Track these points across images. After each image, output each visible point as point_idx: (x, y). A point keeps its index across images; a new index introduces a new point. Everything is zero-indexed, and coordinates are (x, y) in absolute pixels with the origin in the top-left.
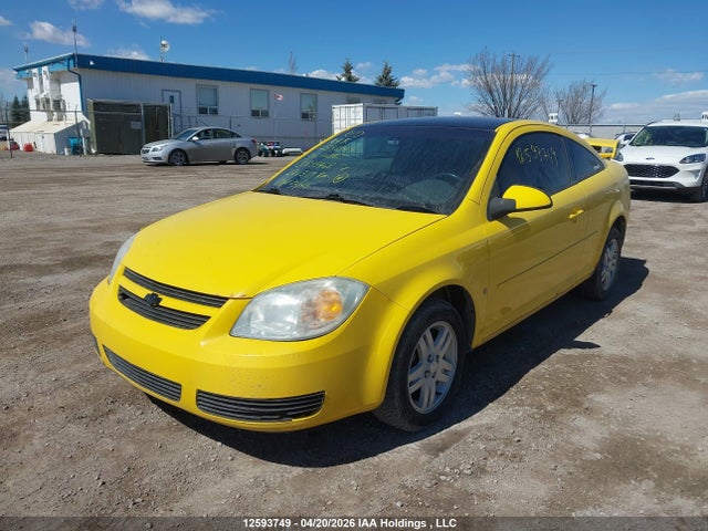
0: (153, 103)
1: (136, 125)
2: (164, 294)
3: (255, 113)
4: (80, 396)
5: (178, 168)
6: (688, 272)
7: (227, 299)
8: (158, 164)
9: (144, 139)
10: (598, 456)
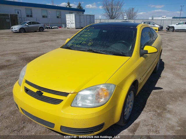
0: (12, 14)
1: (8, 21)
2: (44, 91)
3: (44, 17)
4: (12, 122)
5: (22, 33)
6: (173, 62)
7: (69, 93)
8: (16, 32)
9: (11, 25)
10: (179, 128)
